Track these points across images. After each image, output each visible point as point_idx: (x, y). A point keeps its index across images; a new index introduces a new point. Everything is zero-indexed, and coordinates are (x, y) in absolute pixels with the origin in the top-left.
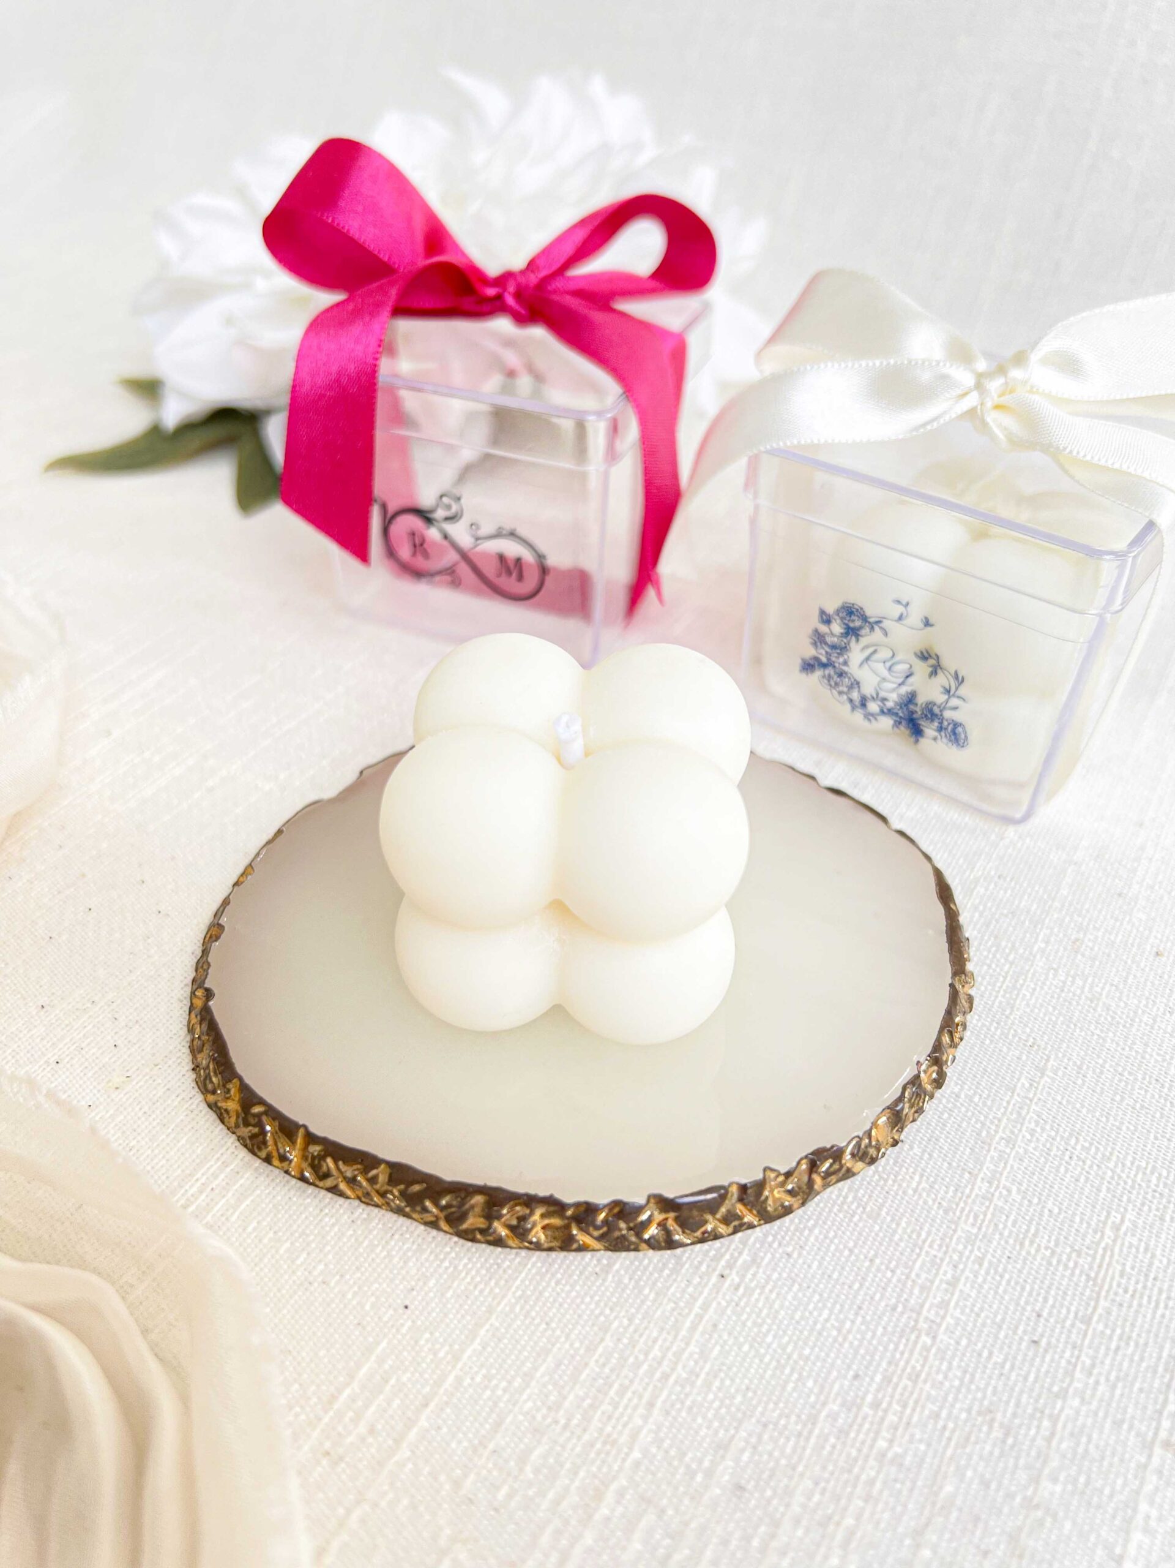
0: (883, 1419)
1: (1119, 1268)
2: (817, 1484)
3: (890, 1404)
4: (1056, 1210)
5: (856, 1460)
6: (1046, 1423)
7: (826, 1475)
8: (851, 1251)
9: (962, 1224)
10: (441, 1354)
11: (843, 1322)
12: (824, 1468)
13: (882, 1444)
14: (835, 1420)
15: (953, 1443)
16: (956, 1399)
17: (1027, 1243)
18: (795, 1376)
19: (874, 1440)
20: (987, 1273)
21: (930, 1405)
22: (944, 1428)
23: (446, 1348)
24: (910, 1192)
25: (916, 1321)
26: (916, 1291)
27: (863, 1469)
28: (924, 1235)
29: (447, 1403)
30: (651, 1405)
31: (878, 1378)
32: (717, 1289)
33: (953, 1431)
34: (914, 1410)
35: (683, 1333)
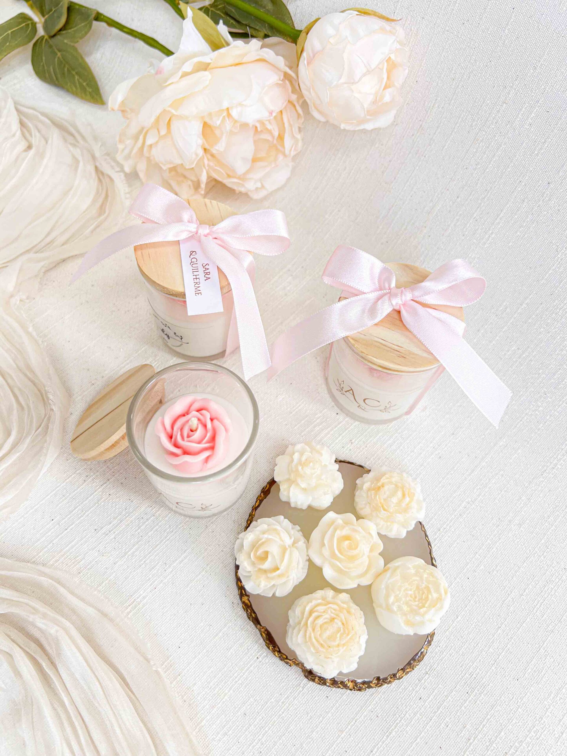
0: (283, 707)
2: (262, 718)
5: (273, 715)
6: (321, 719)
7: (265, 717)
10: (185, 662)
12: (265, 715)
14: (272, 704)
15: (297, 718)
18: (267, 690)
21: (295, 706)
22: (297, 713)
23: (187, 661)
25: (301, 683)
27: (274, 718)
29: (184, 676)
30: (231, 689)
31: (286, 696)
33: (298, 715)
34: (291, 707)
35: (244, 671)
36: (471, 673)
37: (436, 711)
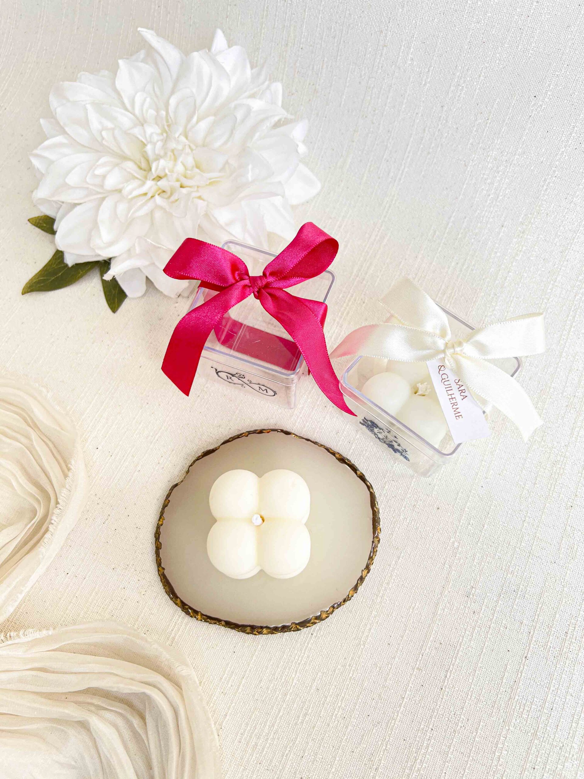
0: (351, 669)
1: (412, 621)
2: (335, 687)
3: (353, 665)
4: (398, 605)
5: (344, 680)
6: (390, 666)
8: (345, 623)
9: (373, 612)
11: (342, 644)
12: (337, 683)
13: (351, 675)
14: (340, 671)
15: (367, 674)
16: (369, 662)
17: (390, 615)
18: (331, 660)
19: (349, 674)
20: (379, 626)
21: (362, 664)
22: (366, 669)
23: (246, 662)
24: (360, 603)
25: (360, 642)
26: (361, 633)
27: (346, 682)
28: (363, 616)
29: (248, 677)
30: (296, 671)
31: (350, 658)
32: (311, 637)
34: (358, 666)
35: (303, 651)
36: (512, 572)
37: (492, 618)
